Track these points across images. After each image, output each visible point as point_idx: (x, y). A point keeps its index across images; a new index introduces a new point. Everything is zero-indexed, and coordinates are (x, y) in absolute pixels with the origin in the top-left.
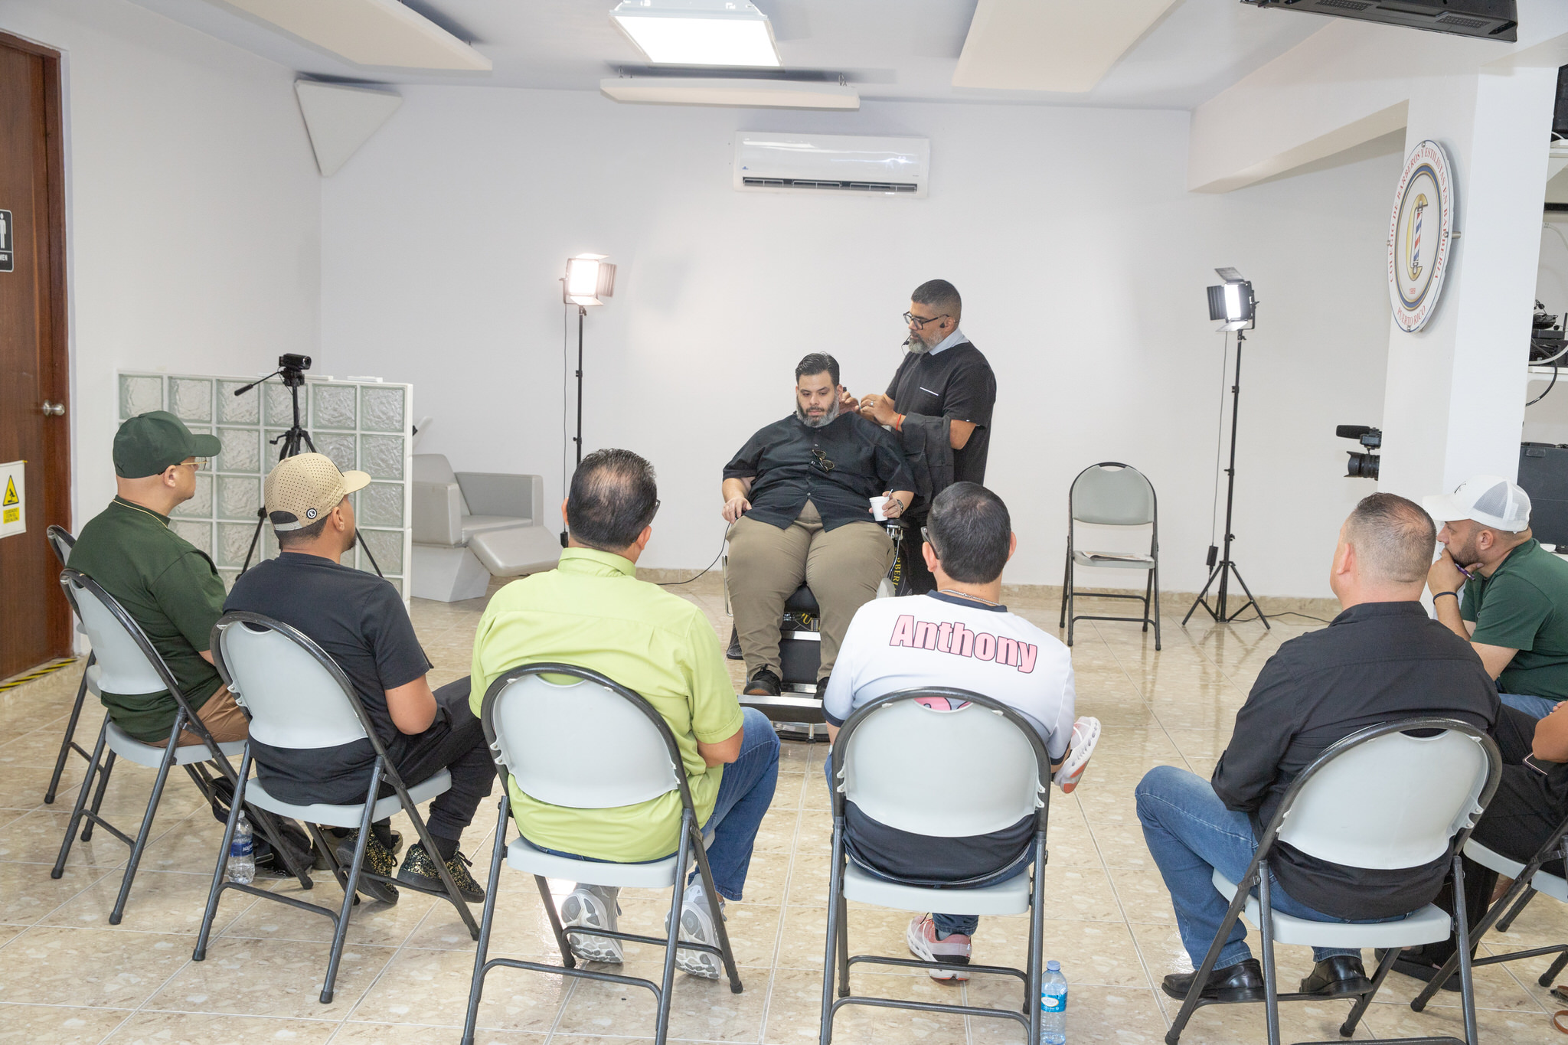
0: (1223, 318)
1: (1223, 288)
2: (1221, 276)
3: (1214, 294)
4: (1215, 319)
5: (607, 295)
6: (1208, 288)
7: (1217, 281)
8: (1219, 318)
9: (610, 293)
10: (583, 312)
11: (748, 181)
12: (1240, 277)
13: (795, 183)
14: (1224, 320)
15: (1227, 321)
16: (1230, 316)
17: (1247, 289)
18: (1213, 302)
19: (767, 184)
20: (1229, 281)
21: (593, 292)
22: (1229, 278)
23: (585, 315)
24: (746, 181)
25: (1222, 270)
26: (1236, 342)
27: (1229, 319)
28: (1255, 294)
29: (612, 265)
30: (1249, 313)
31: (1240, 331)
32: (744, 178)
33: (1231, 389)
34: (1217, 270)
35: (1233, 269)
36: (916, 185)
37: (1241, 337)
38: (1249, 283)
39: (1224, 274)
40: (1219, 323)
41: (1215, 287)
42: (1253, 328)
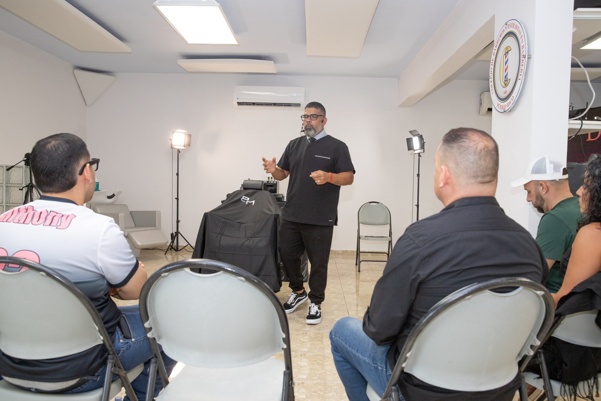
0: (413, 150)
1: (412, 138)
2: (411, 134)
3: (409, 141)
4: (410, 150)
5: (188, 146)
6: (407, 139)
7: (410, 136)
9: (189, 145)
10: (179, 151)
12: (418, 134)
13: (256, 104)
15: (414, 151)
16: (415, 149)
17: (421, 138)
18: (409, 144)
19: (247, 105)
20: (414, 136)
21: (183, 144)
22: (414, 134)
23: (180, 153)
25: (412, 131)
26: (418, 158)
28: (424, 139)
29: (190, 135)
30: (422, 146)
31: (419, 154)
32: (238, 103)
33: (417, 175)
34: (410, 132)
35: (416, 130)
36: (300, 104)
37: (419, 156)
38: (422, 135)
39: (412, 133)
40: (412, 151)
41: (409, 138)
42: (424, 152)
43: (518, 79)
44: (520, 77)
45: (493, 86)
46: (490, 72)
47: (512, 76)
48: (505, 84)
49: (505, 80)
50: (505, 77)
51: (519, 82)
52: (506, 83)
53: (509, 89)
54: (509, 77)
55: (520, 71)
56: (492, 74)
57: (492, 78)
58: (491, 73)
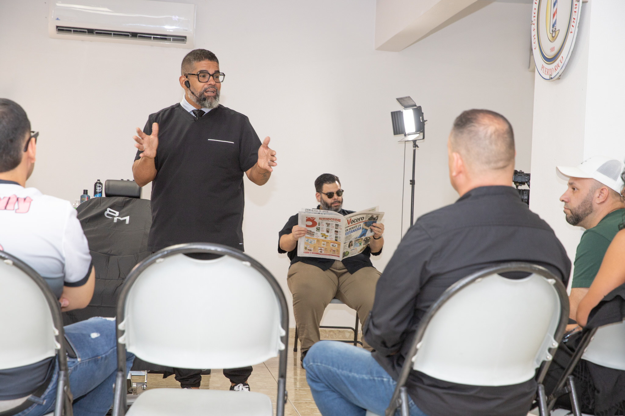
0: (402, 133)
1: (402, 112)
2: (401, 103)
3: (396, 117)
4: (397, 134)
6: (392, 113)
7: (398, 107)
8: (400, 134)
11: (60, 29)
12: (413, 103)
13: (97, 33)
14: (403, 135)
15: (405, 135)
16: (407, 132)
17: (419, 112)
18: (396, 124)
19: (74, 32)
20: (406, 107)
22: (406, 104)
24: (59, 30)
25: (401, 99)
26: (412, 149)
27: (407, 133)
28: (424, 115)
30: (421, 127)
31: (414, 141)
32: (57, 27)
33: (409, 182)
34: (398, 100)
35: (409, 97)
36: (185, 37)
37: (415, 146)
38: (420, 107)
39: (403, 102)
40: (401, 137)
41: (397, 112)
42: (424, 138)
43: (570, 32)
44: (572, 29)
45: (536, 37)
46: (533, 15)
47: (561, 26)
48: (553, 37)
49: (553, 31)
50: (553, 26)
51: (570, 36)
52: (554, 35)
53: (557, 44)
54: (558, 27)
55: (573, 20)
56: (536, 18)
57: (536, 25)
58: (534, 17)
